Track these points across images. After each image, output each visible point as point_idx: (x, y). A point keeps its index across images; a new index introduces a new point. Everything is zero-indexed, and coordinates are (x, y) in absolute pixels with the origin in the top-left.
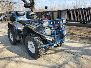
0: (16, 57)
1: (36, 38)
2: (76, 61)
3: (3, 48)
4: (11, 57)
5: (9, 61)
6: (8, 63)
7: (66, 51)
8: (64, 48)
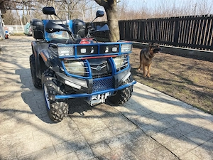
0: (24, 112)
1: (51, 79)
2: (129, 143)
3: (16, 92)
4: (17, 111)
5: (8, 117)
6: (5, 119)
7: (128, 117)
8: (128, 111)
